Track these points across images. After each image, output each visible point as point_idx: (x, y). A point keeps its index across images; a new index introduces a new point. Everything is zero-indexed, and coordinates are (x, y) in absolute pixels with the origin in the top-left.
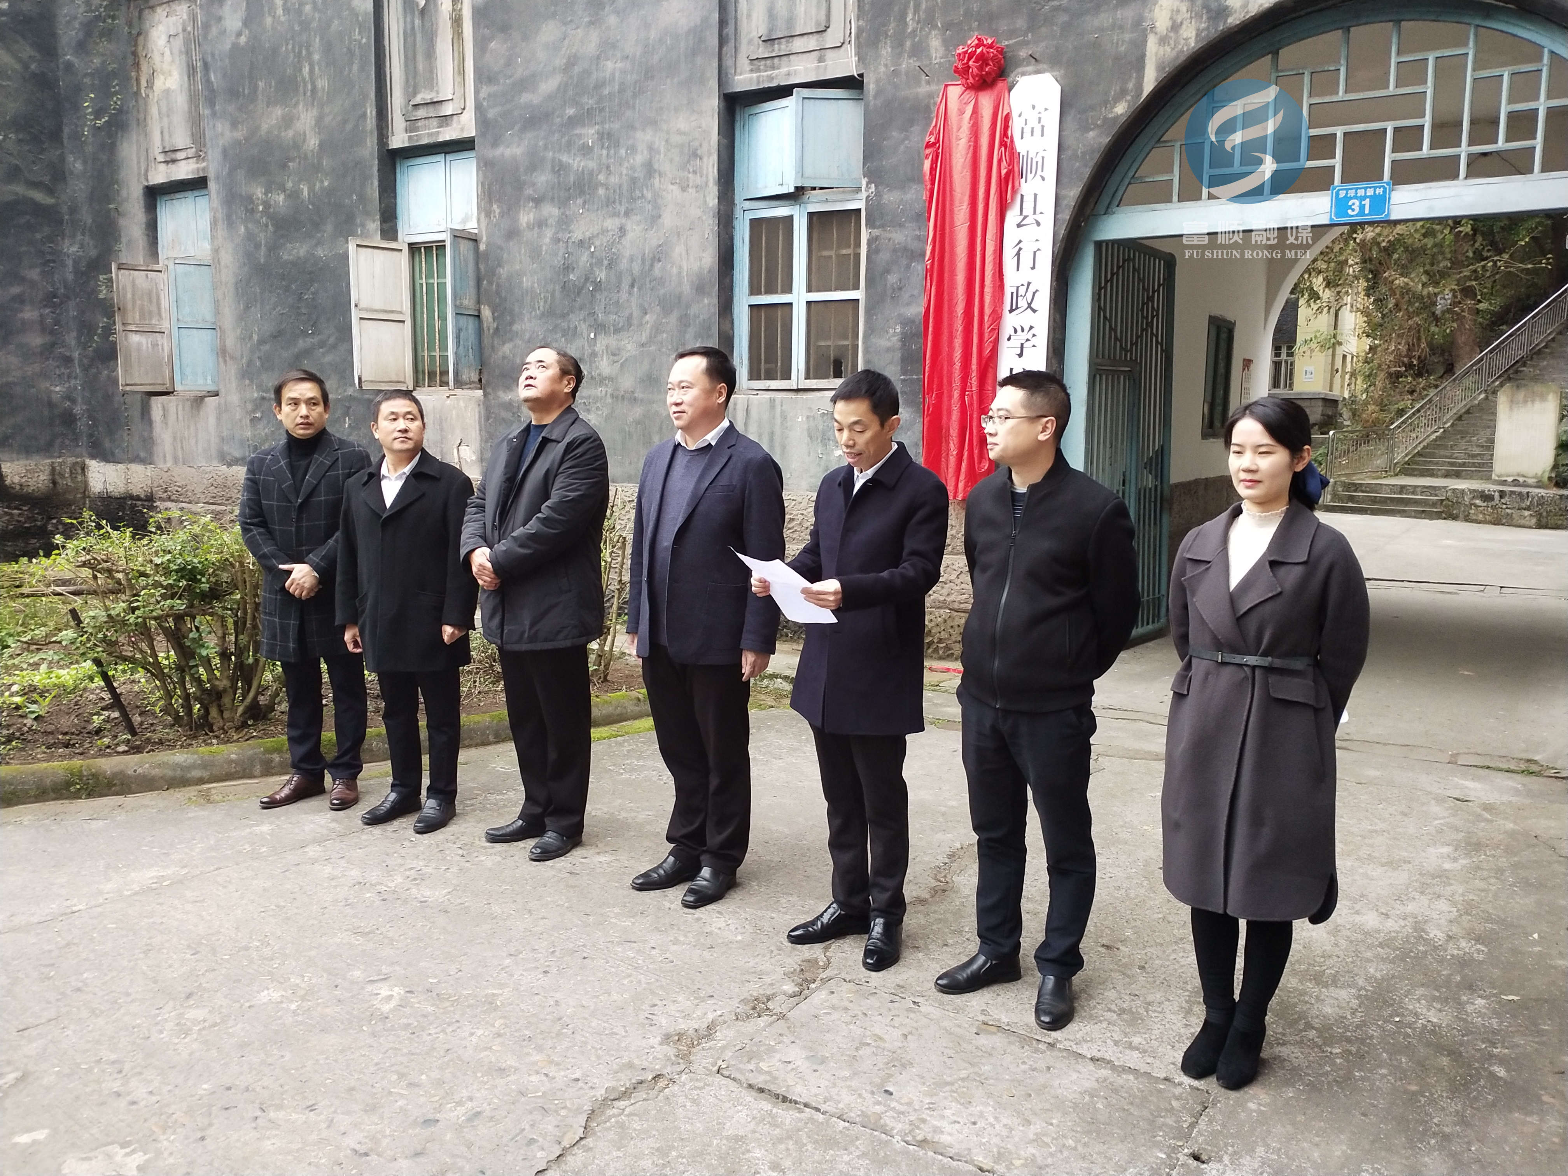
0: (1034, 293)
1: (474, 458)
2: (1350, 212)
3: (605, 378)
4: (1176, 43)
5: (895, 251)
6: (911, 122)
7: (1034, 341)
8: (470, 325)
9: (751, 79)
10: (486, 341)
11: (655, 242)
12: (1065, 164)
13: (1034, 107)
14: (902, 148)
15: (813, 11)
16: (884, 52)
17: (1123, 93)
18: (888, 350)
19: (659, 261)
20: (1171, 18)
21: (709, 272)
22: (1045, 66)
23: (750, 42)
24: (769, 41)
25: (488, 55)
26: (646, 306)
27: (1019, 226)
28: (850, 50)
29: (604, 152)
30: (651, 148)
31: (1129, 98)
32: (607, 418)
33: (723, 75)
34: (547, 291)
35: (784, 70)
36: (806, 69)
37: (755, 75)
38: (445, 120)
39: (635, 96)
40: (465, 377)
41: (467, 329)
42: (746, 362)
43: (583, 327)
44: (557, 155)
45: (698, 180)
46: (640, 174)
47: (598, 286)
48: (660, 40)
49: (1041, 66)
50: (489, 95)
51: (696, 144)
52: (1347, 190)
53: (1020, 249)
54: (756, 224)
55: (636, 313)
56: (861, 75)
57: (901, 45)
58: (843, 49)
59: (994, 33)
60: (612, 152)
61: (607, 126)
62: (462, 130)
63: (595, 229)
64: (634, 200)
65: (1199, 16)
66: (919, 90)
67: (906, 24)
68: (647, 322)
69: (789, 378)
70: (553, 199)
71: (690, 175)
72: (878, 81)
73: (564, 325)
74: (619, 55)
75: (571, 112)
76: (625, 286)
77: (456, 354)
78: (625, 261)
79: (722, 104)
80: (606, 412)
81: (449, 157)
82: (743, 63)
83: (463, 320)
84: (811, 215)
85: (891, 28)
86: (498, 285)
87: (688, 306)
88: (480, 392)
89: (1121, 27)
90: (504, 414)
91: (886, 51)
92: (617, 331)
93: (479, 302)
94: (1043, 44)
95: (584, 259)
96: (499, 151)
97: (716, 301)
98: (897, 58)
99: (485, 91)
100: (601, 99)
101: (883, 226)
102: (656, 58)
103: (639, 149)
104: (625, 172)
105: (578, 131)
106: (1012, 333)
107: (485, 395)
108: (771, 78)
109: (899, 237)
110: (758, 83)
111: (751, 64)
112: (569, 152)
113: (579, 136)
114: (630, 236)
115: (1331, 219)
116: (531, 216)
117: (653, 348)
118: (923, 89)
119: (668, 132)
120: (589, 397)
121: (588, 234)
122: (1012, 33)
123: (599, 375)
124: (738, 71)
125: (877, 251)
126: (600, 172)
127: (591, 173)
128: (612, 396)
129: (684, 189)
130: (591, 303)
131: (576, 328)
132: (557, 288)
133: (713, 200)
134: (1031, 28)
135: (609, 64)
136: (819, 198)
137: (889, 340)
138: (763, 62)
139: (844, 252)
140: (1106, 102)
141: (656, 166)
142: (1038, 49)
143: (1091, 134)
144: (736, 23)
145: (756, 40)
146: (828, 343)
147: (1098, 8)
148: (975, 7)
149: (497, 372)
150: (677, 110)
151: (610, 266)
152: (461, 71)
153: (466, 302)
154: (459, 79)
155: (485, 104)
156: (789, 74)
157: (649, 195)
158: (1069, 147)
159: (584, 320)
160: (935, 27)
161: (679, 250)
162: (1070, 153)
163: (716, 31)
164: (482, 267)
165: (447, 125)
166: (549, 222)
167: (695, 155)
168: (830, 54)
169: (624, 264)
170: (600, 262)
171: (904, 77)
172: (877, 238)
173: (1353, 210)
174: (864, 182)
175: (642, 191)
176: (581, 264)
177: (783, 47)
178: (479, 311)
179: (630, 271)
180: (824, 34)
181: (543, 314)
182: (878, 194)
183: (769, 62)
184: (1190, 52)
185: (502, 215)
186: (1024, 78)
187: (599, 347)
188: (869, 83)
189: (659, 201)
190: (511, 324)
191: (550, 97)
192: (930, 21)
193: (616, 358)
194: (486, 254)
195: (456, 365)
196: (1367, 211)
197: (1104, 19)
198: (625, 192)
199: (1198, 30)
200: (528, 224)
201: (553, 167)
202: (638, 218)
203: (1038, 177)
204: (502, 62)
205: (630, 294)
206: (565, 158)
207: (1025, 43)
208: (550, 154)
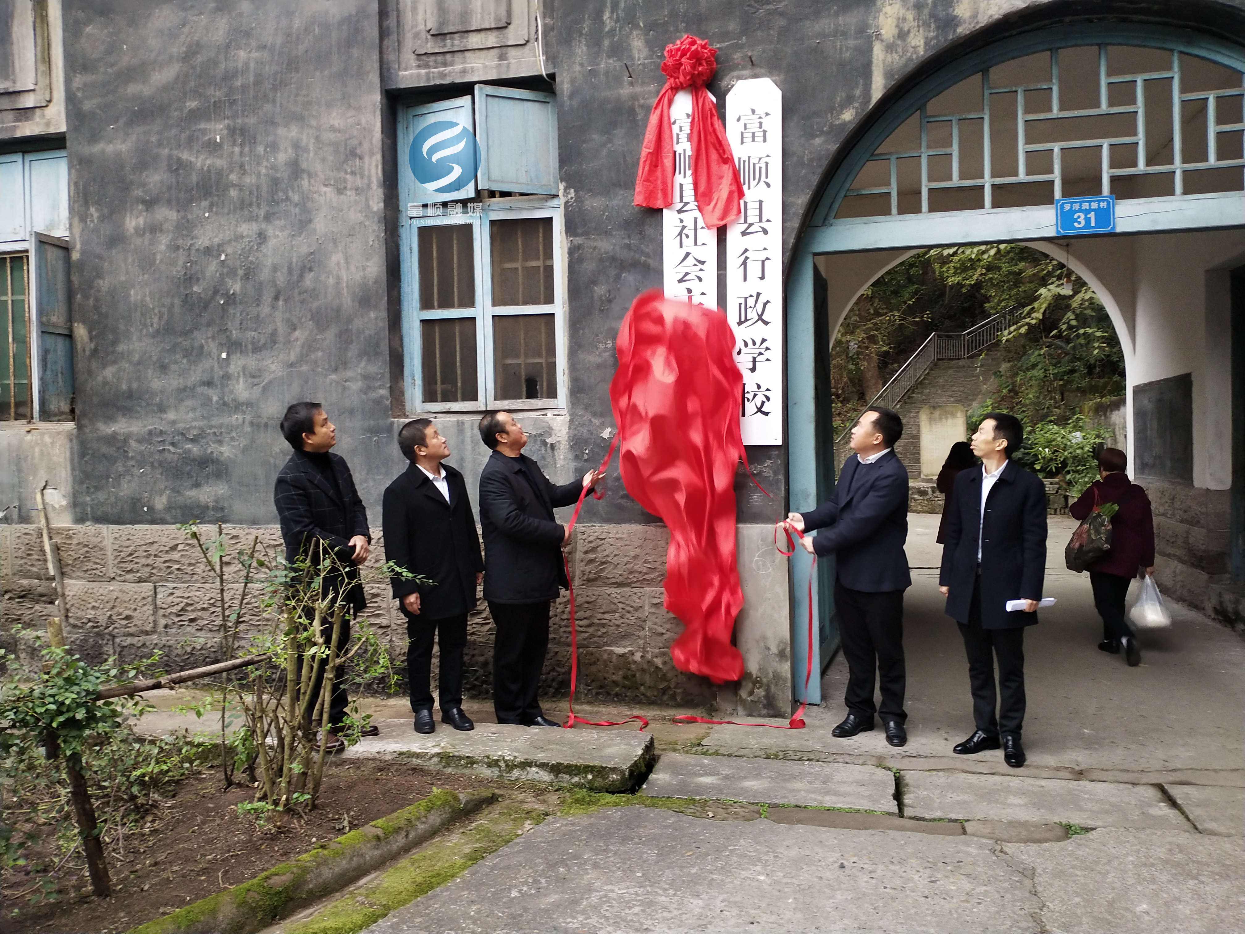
0: (765, 305)
1: (64, 503)
2: (1076, 224)
3: (242, 404)
4: (905, 51)
5: (601, 260)
6: (613, 125)
7: (767, 355)
8: (60, 346)
9: (419, 75)
10: (81, 365)
11: (304, 250)
12: (790, 171)
13: (753, 111)
14: (604, 152)
15: (492, 7)
16: (579, 51)
17: (848, 101)
18: (599, 366)
19: (311, 270)
20: (897, 26)
21: (376, 282)
22: (763, 71)
23: (416, 36)
24: (440, 36)
25: (83, 40)
26: (295, 321)
27: (744, 234)
28: (539, 47)
29: (237, 149)
30: (297, 146)
31: (856, 105)
32: (245, 450)
33: (385, 70)
34: (164, 305)
35: (458, 67)
36: (485, 67)
37: (423, 71)
38: (26, 113)
39: (275, 88)
40: (53, 407)
41: (55, 351)
42: (419, 381)
43: (212, 346)
44: (175, 152)
45: (359, 182)
46: (284, 174)
47: (231, 299)
48: (306, 29)
49: (758, 71)
50: (85, 85)
51: (355, 142)
52: (1072, 203)
53: (747, 258)
54: (425, 233)
55: (282, 329)
56: (552, 76)
57: (598, 43)
58: (527, 47)
59: (703, 34)
60: (247, 149)
61: (239, 121)
62: (48, 124)
63: (227, 234)
64: (277, 203)
65: (927, 25)
66: (622, 91)
67: (603, 23)
68: (297, 340)
69: (475, 398)
70: (169, 201)
71: (348, 176)
72: (573, 81)
73: (186, 343)
74: (254, 44)
75: (192, 104)
76: (267, 297)
77: (42, 379)
78: (266, 271)
79: (384, 101)
80: (243, 442)
81: (29, 157)
82: (409, 58)
83: (50, 340)
84: (492, 222)
85: (586, 27)
86: (97, 299)
87: (350, 321)
88: (70, 426)
89: (844, 34)
90: (104, 449)
91: (581, 50)
92: (257, 349)
93: (70, 320)
94: (760, 48)
95: (212, 268)
96: (97, 148)
97: (384, 314)
98: (594, 56)
99: (78, 81)
100: (231, 90)
101: (586, 234)
102: (301, 48)
103: (282, 147)
104: (263, 171)
105: (202, 126)
106: (743, 346)
107: (80, 427)
108: (443, 75)
109: (605, 245)
110: (428, 79)
111: (418, 60)
112: (191, 148)
113: (204, 132)
114: (272, 243)
115: (1058, 231)
116: (141, 221)
117: (305, 368)
118: (625, 91)
119: (318, 128)
120: (221, 426)
121: (216, 241)
122: (724, 36)
123: (234, 400)
124: (403, 66)
125: (581, 260)
126: (232, 171)
127: (220, 173)
128: (252, 424)
129: (340, 191)
130: (222, 317)
131: (202, 347)
132: (177, 301)
133: (377, 204)
134: (744, 32)
135: (242, 54)
136: (501, 206)
137: (599, 355)
138: (432, 58)
139: (534, 264)
140: (831, 109)
141: (304, 165)
142: (755, 53)
143: (818, 141)
144: (398, 16)
145: (424, 35)
146: (519, 361)
147: (817, 14)
148: (682, 8)
149: (95, 400)
150: (329, 105)
151: (246, 277)
152: (45, 59)
153: (54, 319)
154: (42, 68)
155: (79, 94)
156: (464, 71)
157: (296, 198)
158: (794, 154)
159: (213, 338)
160: (637, 27)
161: (336, 258)
162: (795, 159)
163: (375, 20)
164: (75, 279)
165: (27, 119)
166: (165, 226)
167: (353, 154)
168: (512, 52)
169: (265, 275)
170: (233, 273)
171: (602, 78)
172: (579, 247)
173: (1079, 223)
174: (562, 186)
175: (286, 192)
176: (208, 274)
177: (456, 42)
178: (71, 330)
179: (273, 282)
180: (506, 31)
181: (158, 331)
182: (578, 199)
183: (439, 58)
184: (920, 60)
185: (102, 219)
186: (740, 82)
187: (232, 369)
188: (562, 82)
189: (309, 204)
190: (115, 343)
191: (165, 88)
192: (630, 20)
193: (256, 381)
194: (81, 264)
195: (42, 392)
196: (1093, 224)
197: (825, 24)
198: (264, 194)
199: (926, 38)
200: (137, 229)
201: (169, 165)
202: (283, 222)
203: (762, 183)
204: (102, 48)
205: (274, 307)
206: (185, 156)
207: (738, 47)
208: (166, 151)
